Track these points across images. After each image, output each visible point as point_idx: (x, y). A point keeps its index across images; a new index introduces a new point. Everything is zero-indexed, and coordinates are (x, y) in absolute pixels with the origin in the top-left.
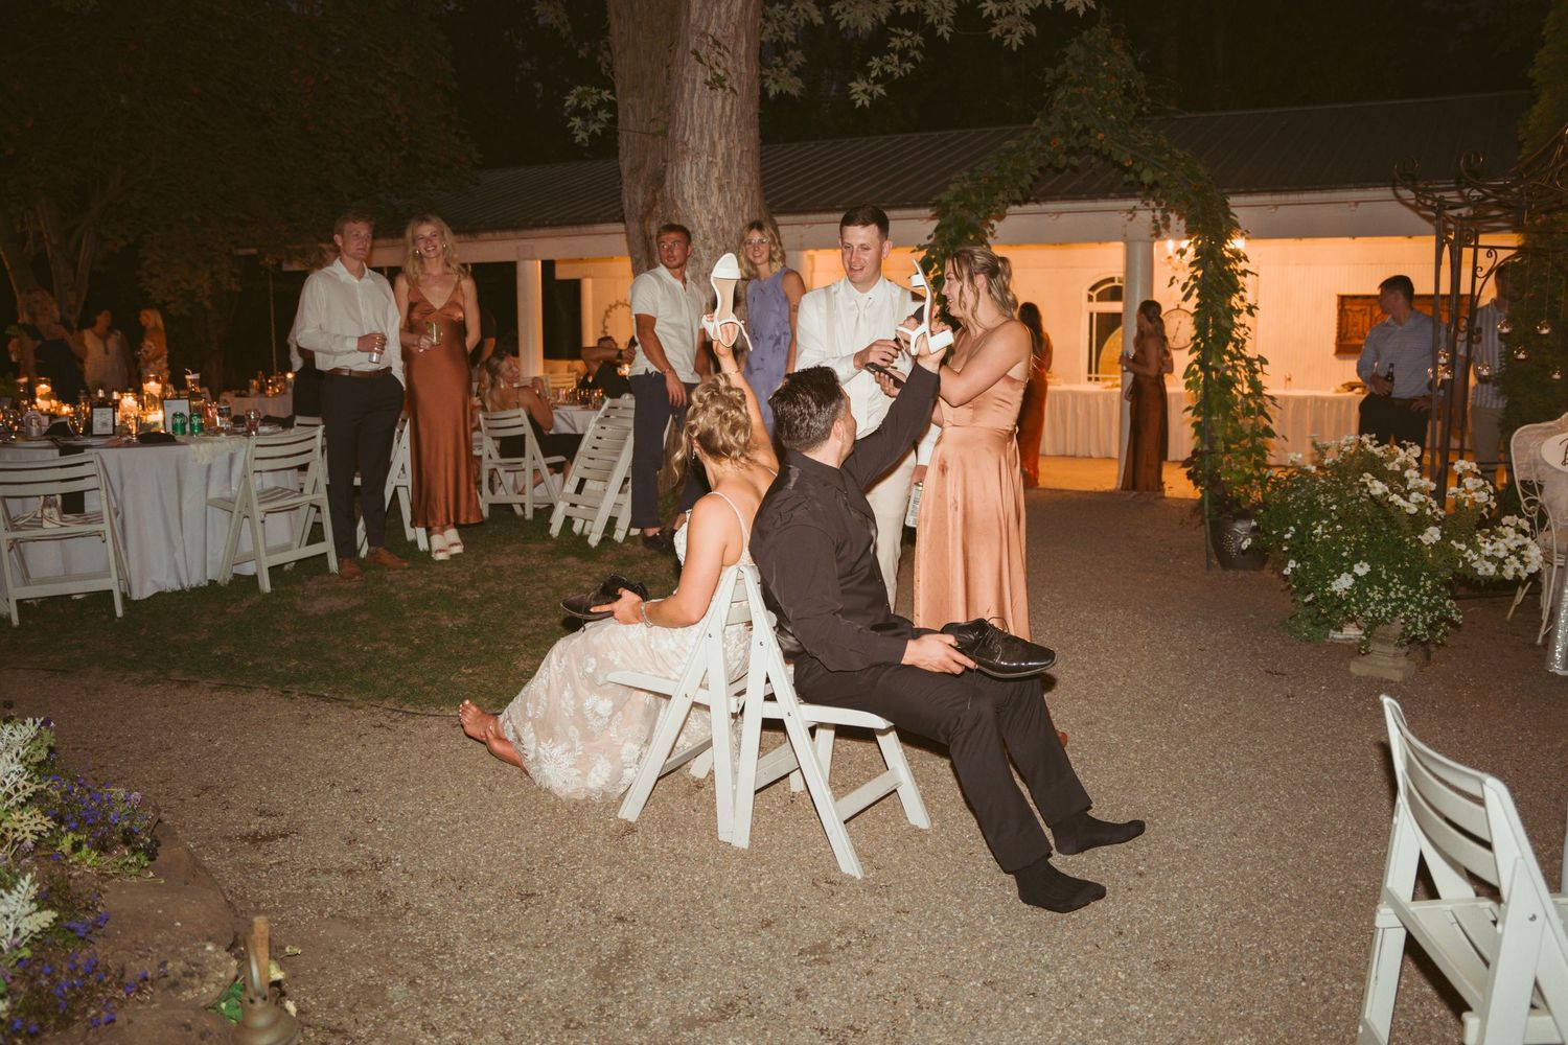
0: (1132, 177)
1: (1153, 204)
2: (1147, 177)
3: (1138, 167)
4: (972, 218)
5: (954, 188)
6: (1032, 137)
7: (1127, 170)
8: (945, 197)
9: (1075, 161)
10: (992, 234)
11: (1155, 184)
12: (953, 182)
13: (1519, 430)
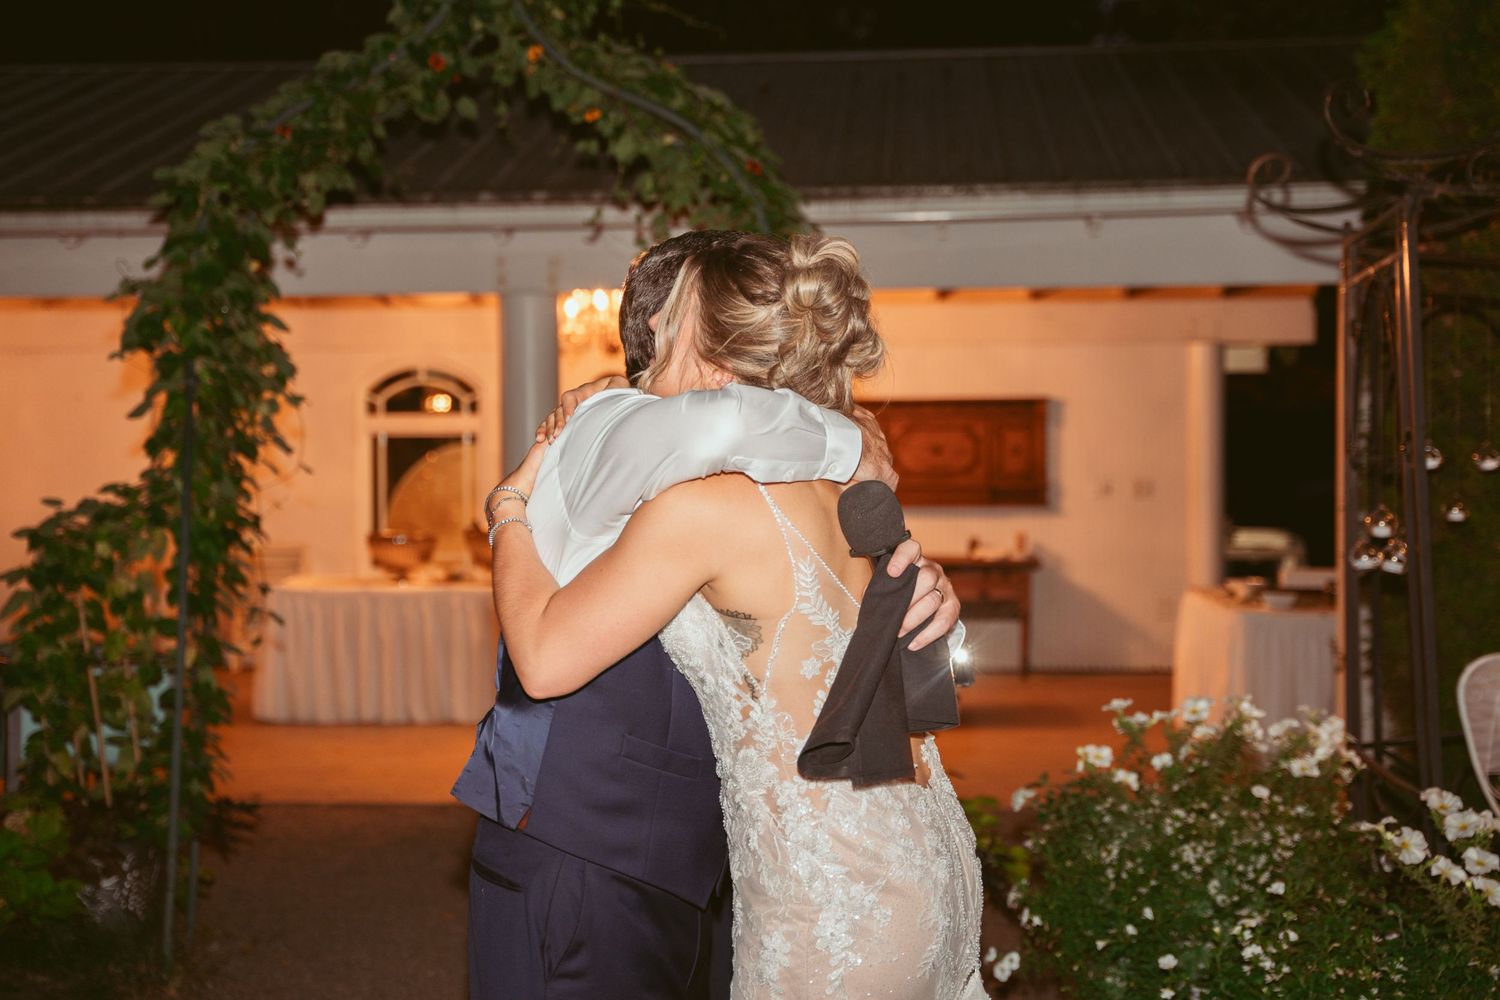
0: (592, 147)
1: (634, 211)
2: (623, 150)
3: (607, 129)
4: (247, 226)
5: (208, 151)
6: (388, 47)
7: (586, 131)
8: (185, 172)
9: (468, 107)
10: (290, 264)
11: (640, 164)
12: (208, 139)
13: (1470, 669)
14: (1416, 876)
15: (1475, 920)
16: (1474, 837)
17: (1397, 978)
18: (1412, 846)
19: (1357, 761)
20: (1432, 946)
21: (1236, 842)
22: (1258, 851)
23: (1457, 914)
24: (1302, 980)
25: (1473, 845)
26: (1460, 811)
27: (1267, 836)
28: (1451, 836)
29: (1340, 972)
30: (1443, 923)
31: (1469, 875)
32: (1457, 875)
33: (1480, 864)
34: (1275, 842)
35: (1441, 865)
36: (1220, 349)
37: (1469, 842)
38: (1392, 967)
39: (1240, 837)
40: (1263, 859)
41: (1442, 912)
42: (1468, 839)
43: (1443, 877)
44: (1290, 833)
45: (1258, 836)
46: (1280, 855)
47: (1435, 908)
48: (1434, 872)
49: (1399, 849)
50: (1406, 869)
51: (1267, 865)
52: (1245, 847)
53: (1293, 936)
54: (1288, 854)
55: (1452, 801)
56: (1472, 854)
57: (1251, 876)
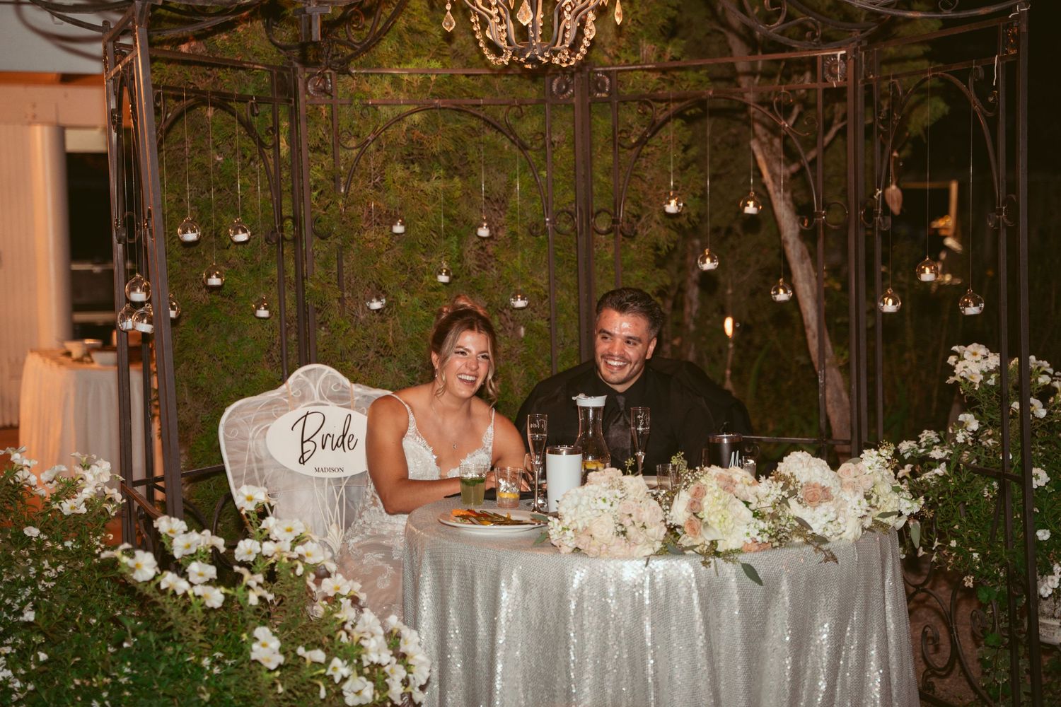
13: (228, 411)
14: (149, 591)
15: (196, 621)
16: (196, 553)
17: (123, 680)
18: (144, 566)
19: (118, 497)
20: (160, 649)
21: (6, 579)
22: (24, 585)
23: (182, 619)
24: (44, 695)
25: (195, 560)
26: (185, 532)
27: (33, 570)
28: (177, 555)
29: (77, 682)
30: (171, 628)
31: (192, 585)
32: (181, 586)
33: (201, 575)
34: (39, 575)
35: (170, 580)
36: (61, 132)
37: (192, 557)
38: (121, 672)
39: (9, 574)
40: (29, 591)
41: (170, 619)
42: (192, 555)
43: (170, 590)
44: (54, 565)
45: (26, 571)
46: (44, 585)
47: (163, 617)
48: (163, 586)
49: (133, 570)
50: (140, 587)
51: (32, 595)
52: (13, 582)
53: (43, 656)
54: (50, 585)
55: (178, 525)
56: (194, 567)
57: (16, 607)
